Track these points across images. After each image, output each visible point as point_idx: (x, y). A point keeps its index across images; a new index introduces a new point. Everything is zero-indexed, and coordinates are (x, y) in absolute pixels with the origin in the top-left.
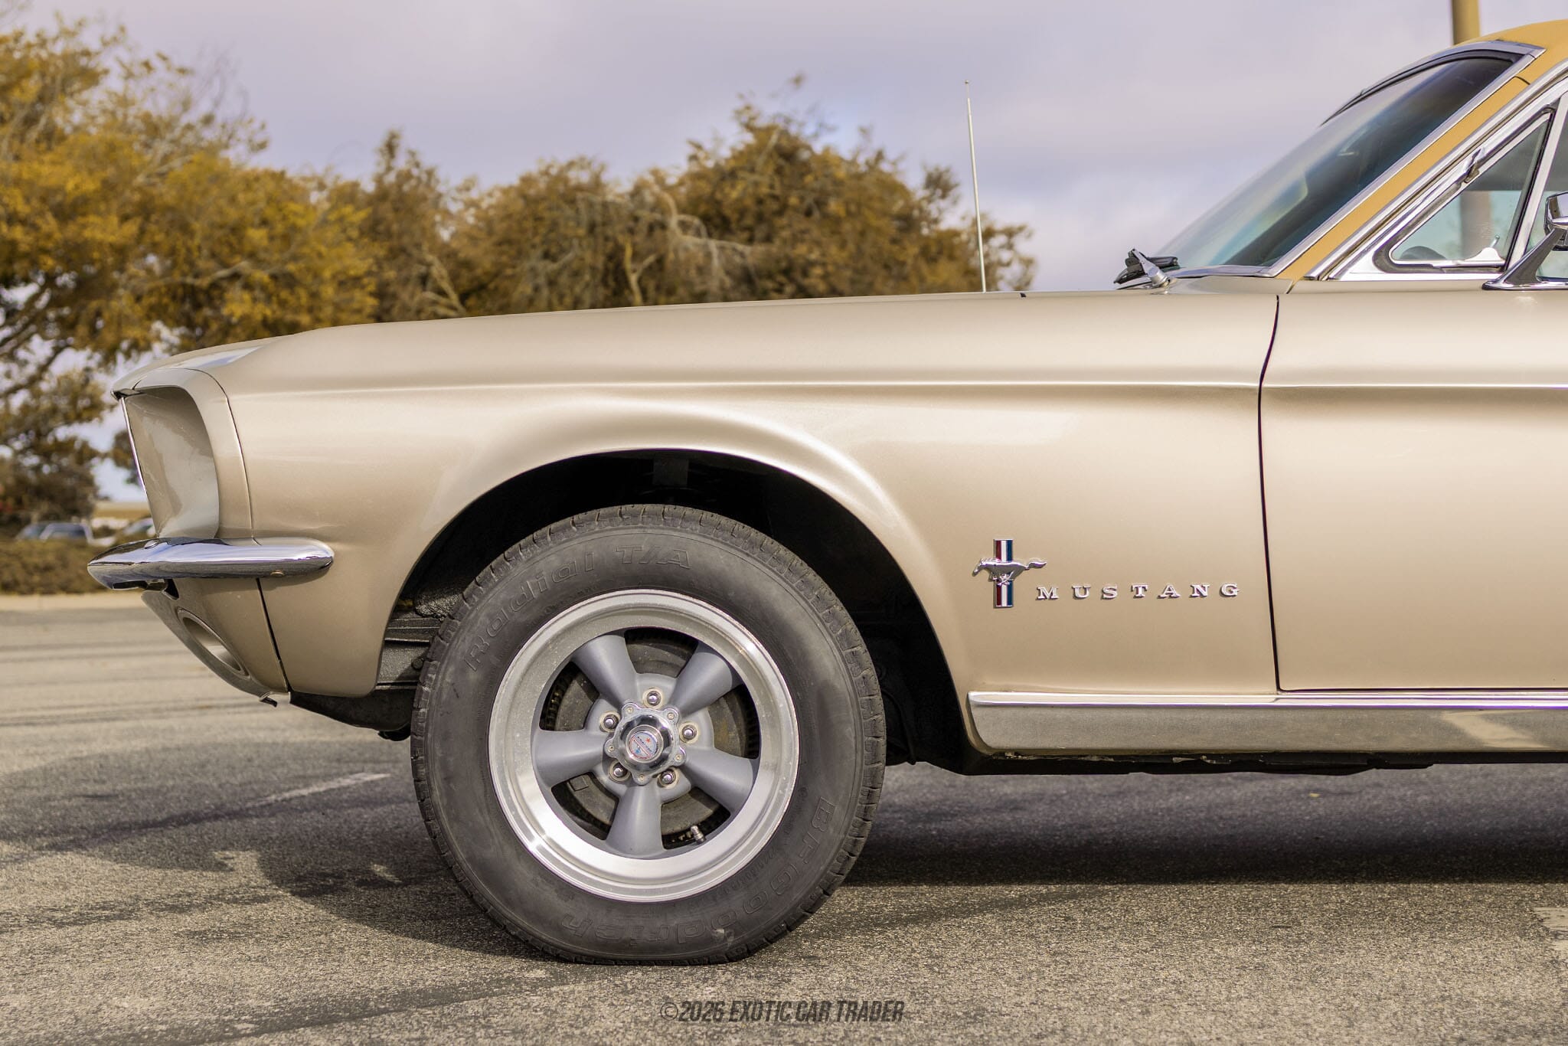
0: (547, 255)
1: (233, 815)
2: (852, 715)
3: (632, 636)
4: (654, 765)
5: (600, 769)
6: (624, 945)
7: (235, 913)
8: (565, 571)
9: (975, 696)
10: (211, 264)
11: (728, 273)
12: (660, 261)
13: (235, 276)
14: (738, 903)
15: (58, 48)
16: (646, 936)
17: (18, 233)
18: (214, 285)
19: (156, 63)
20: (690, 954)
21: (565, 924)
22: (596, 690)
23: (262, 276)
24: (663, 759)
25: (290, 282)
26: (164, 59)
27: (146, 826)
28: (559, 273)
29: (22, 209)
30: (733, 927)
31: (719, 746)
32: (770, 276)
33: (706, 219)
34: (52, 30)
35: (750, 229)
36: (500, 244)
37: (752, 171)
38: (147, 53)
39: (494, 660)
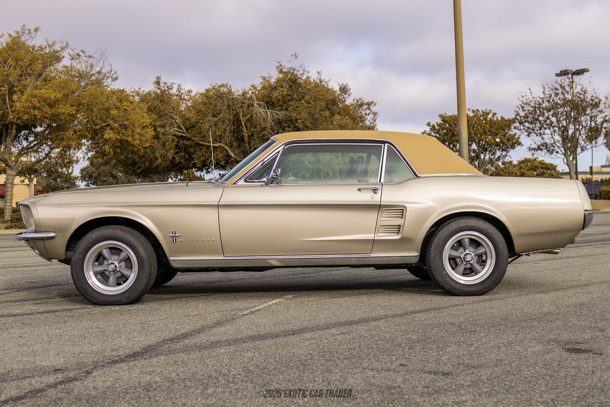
0: (213, 116)
1: (60, 285)
2: (146, 262)
3: (111, 249)
4: (114, 271)
5: (105, 272)
6: (107, 302)
7: (46, 300)
8: (96, 238)
9: (171, 258)
10: (100, 122)
11: (273, 121)
12: (251, 117)
13: (108, 125)
14: (127, 294)
15: (47, 51)
16: (111, 300)
17: (36, 112)
18: (101, 128)
19: (81, 54)
20: (119, 303)
21: (98, 299)
22: (105, 258)
23: (116, 125)
24: (115, 270)
25: (126, 127)
26: (83, 52)
27: (37, 287)
28: (218, 121)
29: (38, 105)
30: (126, 298)
31: (127, 268)
32: (286, 122)
33: (267, 103)
34: (44, 44)
35: (281, 106)
36: (198, 112)
37: (282, 87)
38: (78, 51)
39: (84, 253)
